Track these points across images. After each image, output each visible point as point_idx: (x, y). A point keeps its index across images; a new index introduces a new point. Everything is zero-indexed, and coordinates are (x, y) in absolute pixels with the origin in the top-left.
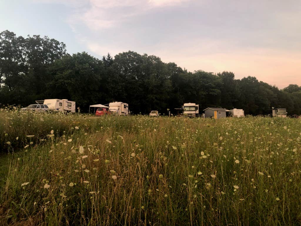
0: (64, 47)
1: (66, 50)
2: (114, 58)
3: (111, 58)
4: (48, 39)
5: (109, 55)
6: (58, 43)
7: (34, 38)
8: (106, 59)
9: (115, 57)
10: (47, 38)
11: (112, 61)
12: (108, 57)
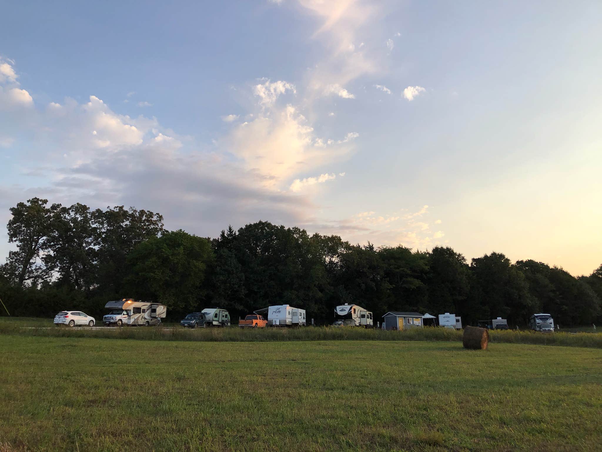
0: (160, 220)
1: (163, 225)
2: (237, 233)
3: (233, 233)
4: (135, 211)
5: (230, 229)
6: (151, 214)
7: (115, 210)
8: (226, 235)
9: (239, 231)
10: (134, 209)
11: (235, 238)
12: (230, 232)
